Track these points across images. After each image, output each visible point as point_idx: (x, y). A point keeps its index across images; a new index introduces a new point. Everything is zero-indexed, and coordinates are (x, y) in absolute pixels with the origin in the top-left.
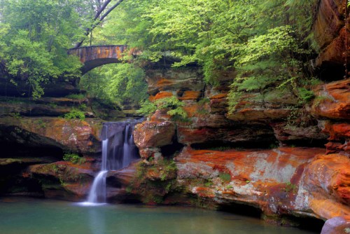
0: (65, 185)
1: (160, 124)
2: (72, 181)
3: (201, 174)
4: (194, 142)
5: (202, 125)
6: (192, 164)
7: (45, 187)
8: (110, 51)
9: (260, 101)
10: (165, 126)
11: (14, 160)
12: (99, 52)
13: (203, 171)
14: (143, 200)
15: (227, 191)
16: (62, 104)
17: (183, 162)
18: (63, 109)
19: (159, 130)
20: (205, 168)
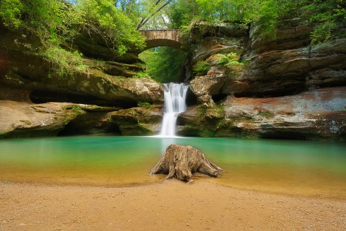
0: (141, 124)
1: (217, 76)
2: (146, 122)
3: (244, 114)
4: (237, 92)
5: (246, 78)
6: (237, 107)
7: (122, 127)
8: (163, 34)
9: (307, 52)
10: (221, 78)
11: (98, 107)
12: (155, 34)
13: (246, 111)
14: (200, 134)
15: (278, 122)
16: (131, 69)
17: (230, 106)
18: (132, 73)
19: (217, 80)
20: (247, 109)
